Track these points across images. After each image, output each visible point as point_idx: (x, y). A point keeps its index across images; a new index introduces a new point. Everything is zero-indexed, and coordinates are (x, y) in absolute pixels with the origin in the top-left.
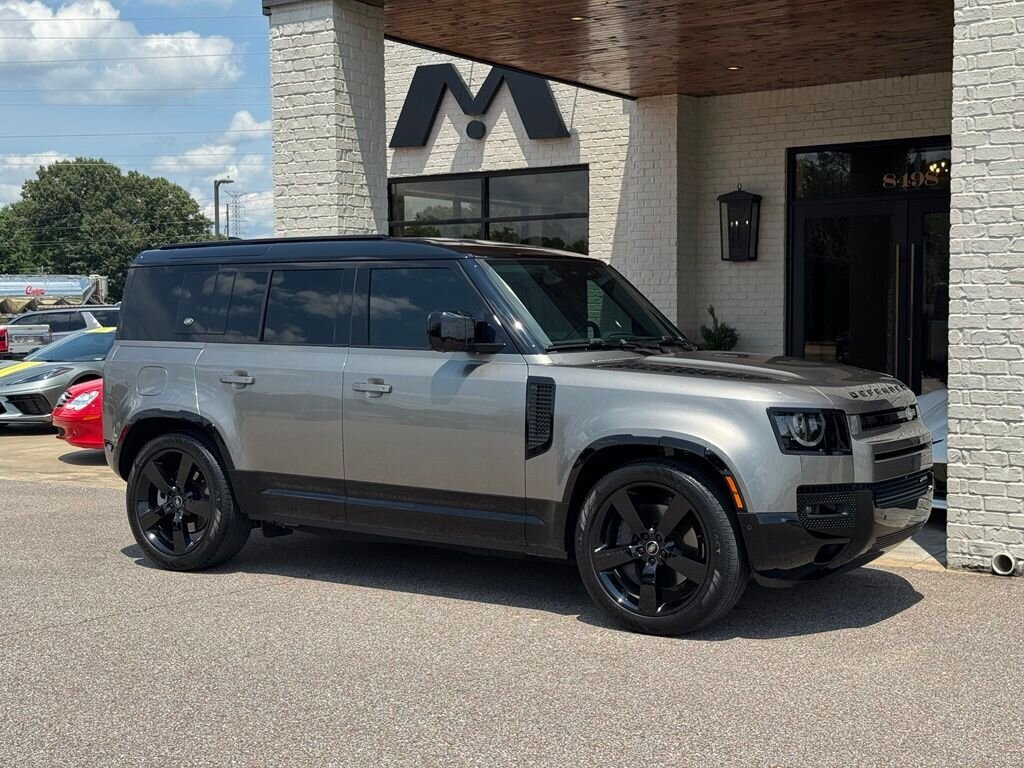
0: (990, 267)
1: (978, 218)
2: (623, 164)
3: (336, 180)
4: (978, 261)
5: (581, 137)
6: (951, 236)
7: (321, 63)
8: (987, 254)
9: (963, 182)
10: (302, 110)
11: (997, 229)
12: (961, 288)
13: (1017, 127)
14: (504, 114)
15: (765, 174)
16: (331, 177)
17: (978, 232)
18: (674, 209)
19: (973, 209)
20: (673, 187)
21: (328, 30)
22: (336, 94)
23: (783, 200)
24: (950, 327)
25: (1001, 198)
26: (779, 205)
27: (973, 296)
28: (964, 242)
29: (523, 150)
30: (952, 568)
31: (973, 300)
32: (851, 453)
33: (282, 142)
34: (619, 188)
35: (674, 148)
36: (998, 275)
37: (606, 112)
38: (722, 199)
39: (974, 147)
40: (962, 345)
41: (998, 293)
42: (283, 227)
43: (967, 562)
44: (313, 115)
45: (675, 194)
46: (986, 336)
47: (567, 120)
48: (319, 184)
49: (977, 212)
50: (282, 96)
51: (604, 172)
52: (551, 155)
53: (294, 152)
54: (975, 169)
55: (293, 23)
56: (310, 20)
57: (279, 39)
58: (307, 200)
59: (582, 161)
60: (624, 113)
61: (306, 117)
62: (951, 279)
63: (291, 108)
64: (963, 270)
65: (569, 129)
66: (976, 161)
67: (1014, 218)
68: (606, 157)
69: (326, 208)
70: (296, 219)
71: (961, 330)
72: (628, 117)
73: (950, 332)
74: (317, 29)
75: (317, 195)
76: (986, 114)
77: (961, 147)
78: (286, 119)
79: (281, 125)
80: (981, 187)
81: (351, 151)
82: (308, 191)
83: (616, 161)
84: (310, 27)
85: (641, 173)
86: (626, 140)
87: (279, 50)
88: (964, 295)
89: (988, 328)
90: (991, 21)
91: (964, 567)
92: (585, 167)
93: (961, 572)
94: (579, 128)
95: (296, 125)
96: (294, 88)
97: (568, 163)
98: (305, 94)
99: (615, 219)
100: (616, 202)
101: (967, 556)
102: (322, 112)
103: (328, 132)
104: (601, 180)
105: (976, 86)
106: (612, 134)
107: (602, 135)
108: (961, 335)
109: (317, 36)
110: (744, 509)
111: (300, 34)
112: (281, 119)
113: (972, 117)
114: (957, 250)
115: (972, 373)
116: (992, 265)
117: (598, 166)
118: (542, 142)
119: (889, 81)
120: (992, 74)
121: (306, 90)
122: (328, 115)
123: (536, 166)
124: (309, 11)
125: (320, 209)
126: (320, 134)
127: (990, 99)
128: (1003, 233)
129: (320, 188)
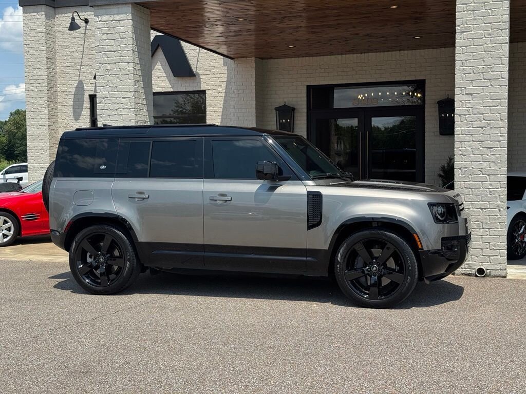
0: (473, 141)
1: (468, 119)
2: (224, 91)
3: (134, 96)
4: (467, 138)
5: (201, 77)
6: (455, 127)
7: (124, 36)
8: (472, 135)
9: (460, 103)
10: (113, 60)
11: (476, 124)
12: (460, 150)
13: (485, 79)
14: (159, 64)
15: (297, 97)
16: (130, 95)
17: (467, 125)
18: (254, 114)
19: (465, 115)
20: (253, 103)
21: (128, 20)
22: (133, 52)
23: (305, 110)
24: (455, 167)
25: (478, 110)
26: (304, 112)
27: (465, 154)
28: (461, 130)
29: (170, 82)
30: (457, 275)
31: (465, 155)
32: (458, 222)
33: (101, 76)
34: (222, 103)
35: (253, 84)
36: (477, 144)
37: (215, 65)
38: (277, 109)
39: (465, 88)
40: (461, 175)
41: (477, 152)
42: (102, 119)
43: (463, 272)
44: (119, 63)
45: (254, 106)
46: (472, 171)
47: (194, 68)
48: (123, 98)
49: (467, 116)
50: (100, 52)
51: (214, 95)
52: (185, 85)
53: (108, 81)
54: (466, 98)
55: (107, 15)
56: (118, 14)
57: (99, 23)
58: (116, 106)
59: (202, 89)
60: (224, 66)
61: (115, 63)
62: (456, 146)
63: (106, 59)
64: (461, 142)
65: (195, 72)
66: (466, 94)
67: (484, 119)
68: (215, 87)
69: (128, 110)
70: (109, 115)
71: (460, 169)
72: (226, 68)
73: (455, 170)
74: (122, 19)
75: (122, 104)
76: (471, 73)
77: (460, 88)
78: (103, 64)
79: (100, 67)
80: (469, 105)
81: (139, 81)
82: (116, 101)
83: (220, 90)
84: (117, 17)
85: (237, 96)
86: (225, 79)
87: (99, 28)
88: (461, 153)
89: (472, 168)
90: (473, 32)
91: (462, 274)
92: (204, 92)
93: (461, 276)
94: (200, 72)
95: (109, 67)
96: (107, 48)
97: (195, 90)
98: (114, 51)
99: (220, 118)
100: (221, 110)
101: (464, 269)
102: (125, 61)
103: (129, 71)
104: (212, 99)
105: (466, 60)
106: (218, 76)
107: (213, 76)
108: (460, 171)
109: (122, 22)
110: (422, 249)
111: (112, 21)
112: (100, 64)
113: (464, 74)
114: (458, 133)
115: (465, 188)
116: (474, 140)
117: (211, 91)
118: (180, 79)
119: (355, 55)
120: (473, 55)
121: (115, 50)
122: (128, 63)
123: (177, 91)
124: (117, 9)
125: (124, 110)
126: (124, 72)
127: (472, 66)
128: (479, 126)
129: (124, 100)
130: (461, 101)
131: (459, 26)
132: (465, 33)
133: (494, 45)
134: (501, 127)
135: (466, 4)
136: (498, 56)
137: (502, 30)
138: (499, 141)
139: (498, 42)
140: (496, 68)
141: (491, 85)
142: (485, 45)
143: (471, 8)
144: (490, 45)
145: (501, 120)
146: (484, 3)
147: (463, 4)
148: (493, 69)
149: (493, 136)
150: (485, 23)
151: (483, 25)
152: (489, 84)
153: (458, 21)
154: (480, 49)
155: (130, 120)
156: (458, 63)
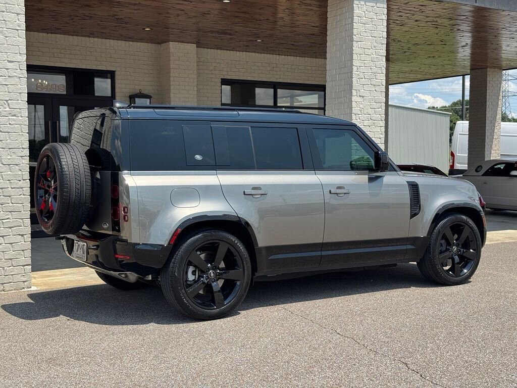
1: (360, 118)
9: (356, 104)
13: (371, 85)
16: (20, 58)
17: (360, 123)
19: (359, 114)
25: (367, 111)
39: (359, 90)
44: (3, 12)
48: (9, 61)
49: (360, 115)
54: (360, 99)
66: (360, 96)
67: (371, 119)
69: (17, 79)
75: (7, 69)
76: (363, 78)
77: (355, 90)
80: (361, 106)
90: (364, 43)
102: (13, 11)
103: (18, 26)
105: (360, 67)
113: (359, 78)
120: (364, 63)
122: (18, 14)
125: (10, 79)
126: (11, 26)
127: (364, 73)
128: (368, 124)
129: (10, 64)
130: (356, 102)
131: (355, 35)
132: (359, 43)
133: (378, 56)
134: (381, 127)
135: (360, 17)
136: (380, 66)
137: (382, 44)
138: (380, 138)
139: (380, 54)
140: (379, 76)
141: (376, 91)
142: (372, 56)
143: (364, 22)
144: (375, 56)
145: (381, 120)
146: (372, 19)
147: (358, 17)
148: (377, 77)
149: (377, 134)
150: (372, 37)
151: (371, 37)
152: (374, 90)
153: (355, 31)
154: (368, 58)
155: (20, 93)
156: (355, 68)
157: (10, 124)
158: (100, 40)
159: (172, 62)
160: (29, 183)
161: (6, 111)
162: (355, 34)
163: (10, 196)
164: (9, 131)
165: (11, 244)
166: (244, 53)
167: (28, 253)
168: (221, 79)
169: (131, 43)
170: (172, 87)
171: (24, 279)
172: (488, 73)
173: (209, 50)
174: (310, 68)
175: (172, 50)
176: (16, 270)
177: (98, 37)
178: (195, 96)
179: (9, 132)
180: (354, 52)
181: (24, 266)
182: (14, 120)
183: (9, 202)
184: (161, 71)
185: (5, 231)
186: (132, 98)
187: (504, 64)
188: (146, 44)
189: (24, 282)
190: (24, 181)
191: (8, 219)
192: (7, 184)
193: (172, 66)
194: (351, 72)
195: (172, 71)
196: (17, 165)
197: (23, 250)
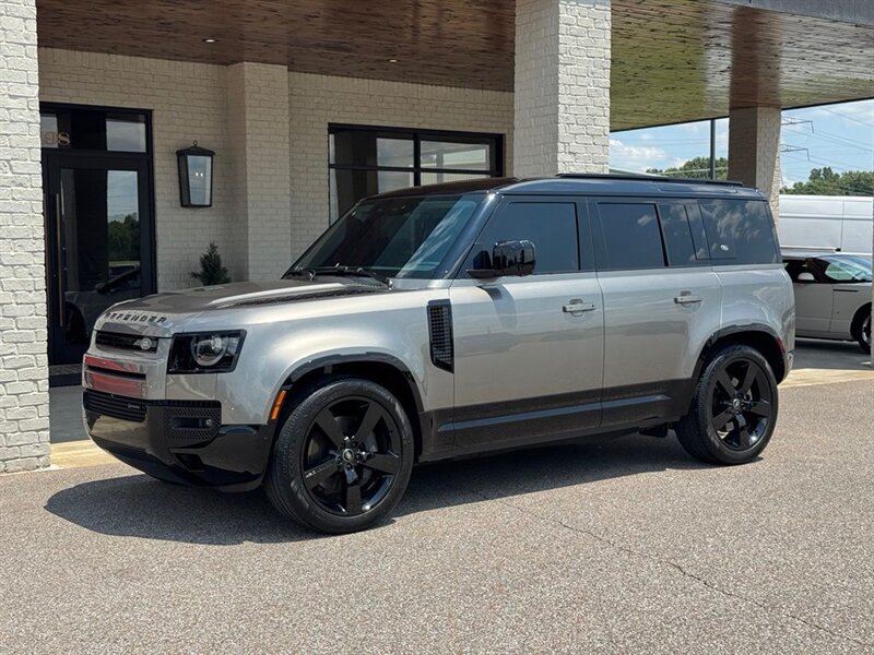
13: (588, 134)
39: (568, 143)
48: (11, 96)
54: (569, 158)
66: (570, 153)
69: (24, 125)
75: (8, 109)
76: (574, 124)
77: (563, 143)
90: (576, 66)
102: (17, 14)
103: (26, 38)
105: (570, 105)
113: (568, 124)
120: (577, 99)
122: (25, 19)
125: (13, 125)
126: (14, 38)
127: (576, 115)
129: (12, 101)
130: (564, 162)
131: (562, 55)
132: (568, 66)
133: (597, 88)
135: (569, 25)
136: (601, 105)
137: (603, 69)
139: (600, 85)
140: (599, 120)
141: (594, 144)
142: (589, 87)
143: (575, 32)
144: (593, 88)
146: (588, 28)
147: (566, 24)
148: (596, 122)
150: (588, 57)
151: (586, 58)
152: (592, 142)
153: (562, 48)
154: (583, 91)
155: (30, 148)
156: (561, 108)
157: (13, 199)
158: (127, 57)
159: (247, 95)
160: (45, 295)
161: (7, 178)
162: (561, 52)
163: (14, 317)
164: (12, 210)
165: (17, 395)
166: (366, 80)
167: (45, 410)
168: (329, 124)
169: (179, 63)
170: (248, 137)
171: (39, 453)
172: (759, 114)
173: (308, 75)
174: (472, 106)
175: (248, 76)
176: (26, 437)
177: (123, 53)
178: (287, 153)
179: (11, 213)
180: (560, 82)
181: (37, 431)
182: (20, 192)
183: (14, 326)
184: (230, 111)
185: (7, 374)
186: (182, 155)
187: (784, 99)
188: (204, 65)
189: (38, 457)
190: (37, 293)
191: (12, 354)
192: (10, 298)
193: (248, 102)
194: (556, 114)
195: (248, 109)
196: (25, 266)
197: (36, 406)
